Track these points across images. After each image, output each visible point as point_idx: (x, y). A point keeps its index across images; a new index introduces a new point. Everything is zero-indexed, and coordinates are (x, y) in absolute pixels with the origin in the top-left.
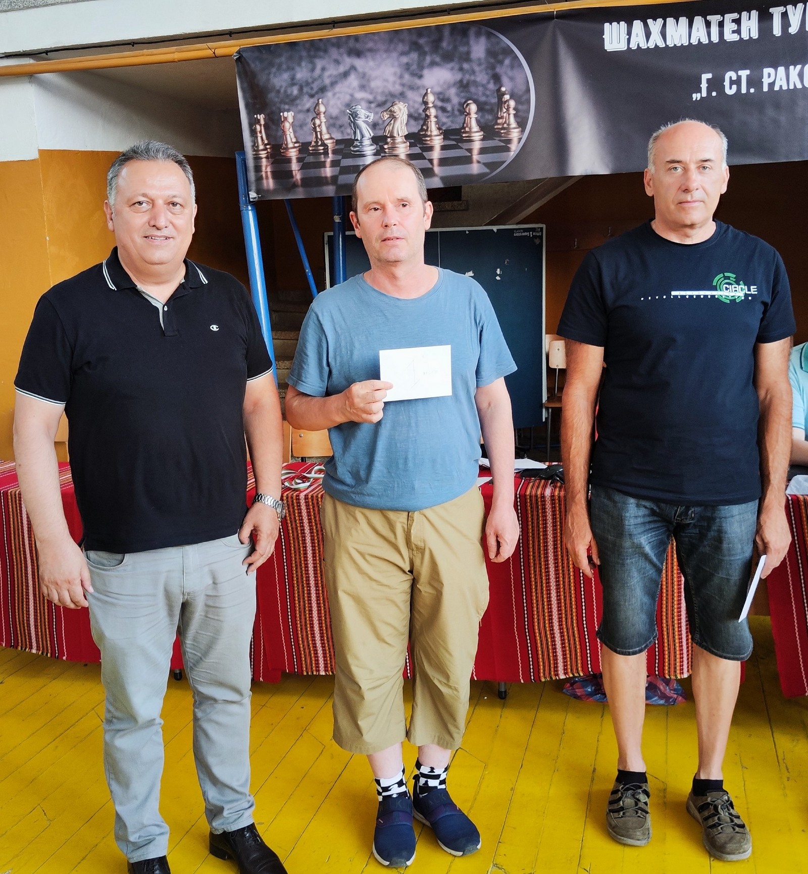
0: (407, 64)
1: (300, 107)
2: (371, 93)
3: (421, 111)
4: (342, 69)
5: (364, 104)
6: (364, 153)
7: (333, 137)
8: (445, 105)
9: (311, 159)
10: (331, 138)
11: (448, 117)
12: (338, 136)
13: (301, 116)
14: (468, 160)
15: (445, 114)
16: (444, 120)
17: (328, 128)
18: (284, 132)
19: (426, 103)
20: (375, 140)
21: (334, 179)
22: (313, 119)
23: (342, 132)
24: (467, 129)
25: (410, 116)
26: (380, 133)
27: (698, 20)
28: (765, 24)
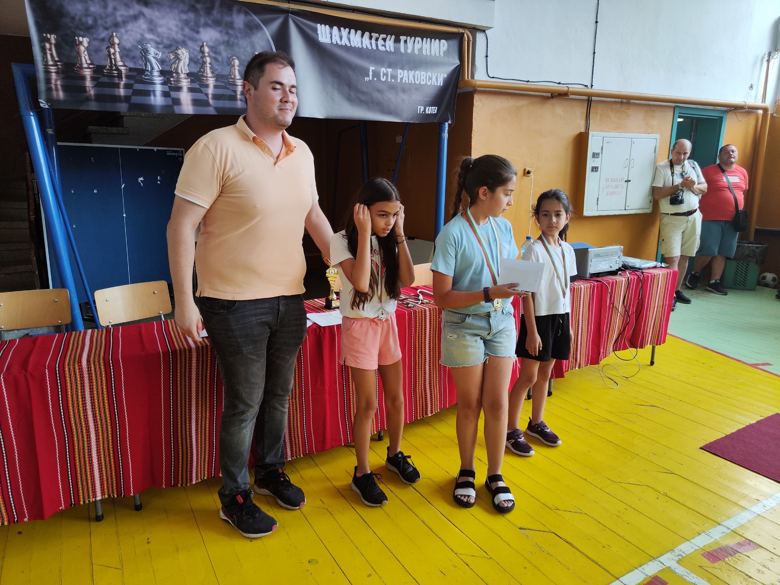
0: (186, 20)
1: (95, 36)
2: (158, 36)
3: (199, 57)
4: (131, 12)
5: (152, 43)
6: (154, 81)
7: (126, 64)
8: (217, 56)
9: (106, 80)
10: (124, 66)
11: (219, 65)
12: (132, 65)
13: (96, 43)
14: (233, 98)
15: (218, 63)
16: (216, 67)
17: (121, 57)
18: (79, 53)
19: (203, 52)
20: (162, 73)
21: (127, 99)
22: (108, 48)
23: (135, 63)
24: (232, 76)
25: (191, 59)
26: (167, 68)
27: (367, 34)
28: (397, 45)
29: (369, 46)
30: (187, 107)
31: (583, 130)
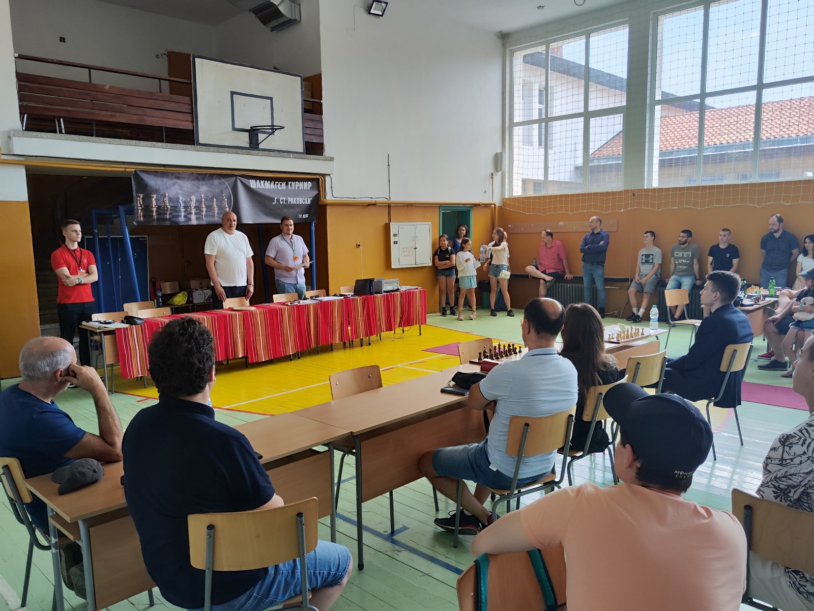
0: (194, 184)
1: (159, 194)
2: (183, 191)
3: (200, 199)
4: (173, 182)
5: (181, 195)
6: (181, 211)
8: (207, 198)
9: (162, 212)
10: (169, 205)
11: (208, 202)
12: (172, 205)
13: (159, 197)
14: (213, 216)
17: (168, 202)
18: (152, 201)
19: (201, 197)
20: (184, 207)
21: (170, 219)
22: (163, 198)
23: (174, 204)
24: (213, 206)
25: (196, 200)
26: (186, 205)
27: (273, 182)
28: (287, 186)
29: (274, 188)
30: (194, 221)
31: (387, 222)
